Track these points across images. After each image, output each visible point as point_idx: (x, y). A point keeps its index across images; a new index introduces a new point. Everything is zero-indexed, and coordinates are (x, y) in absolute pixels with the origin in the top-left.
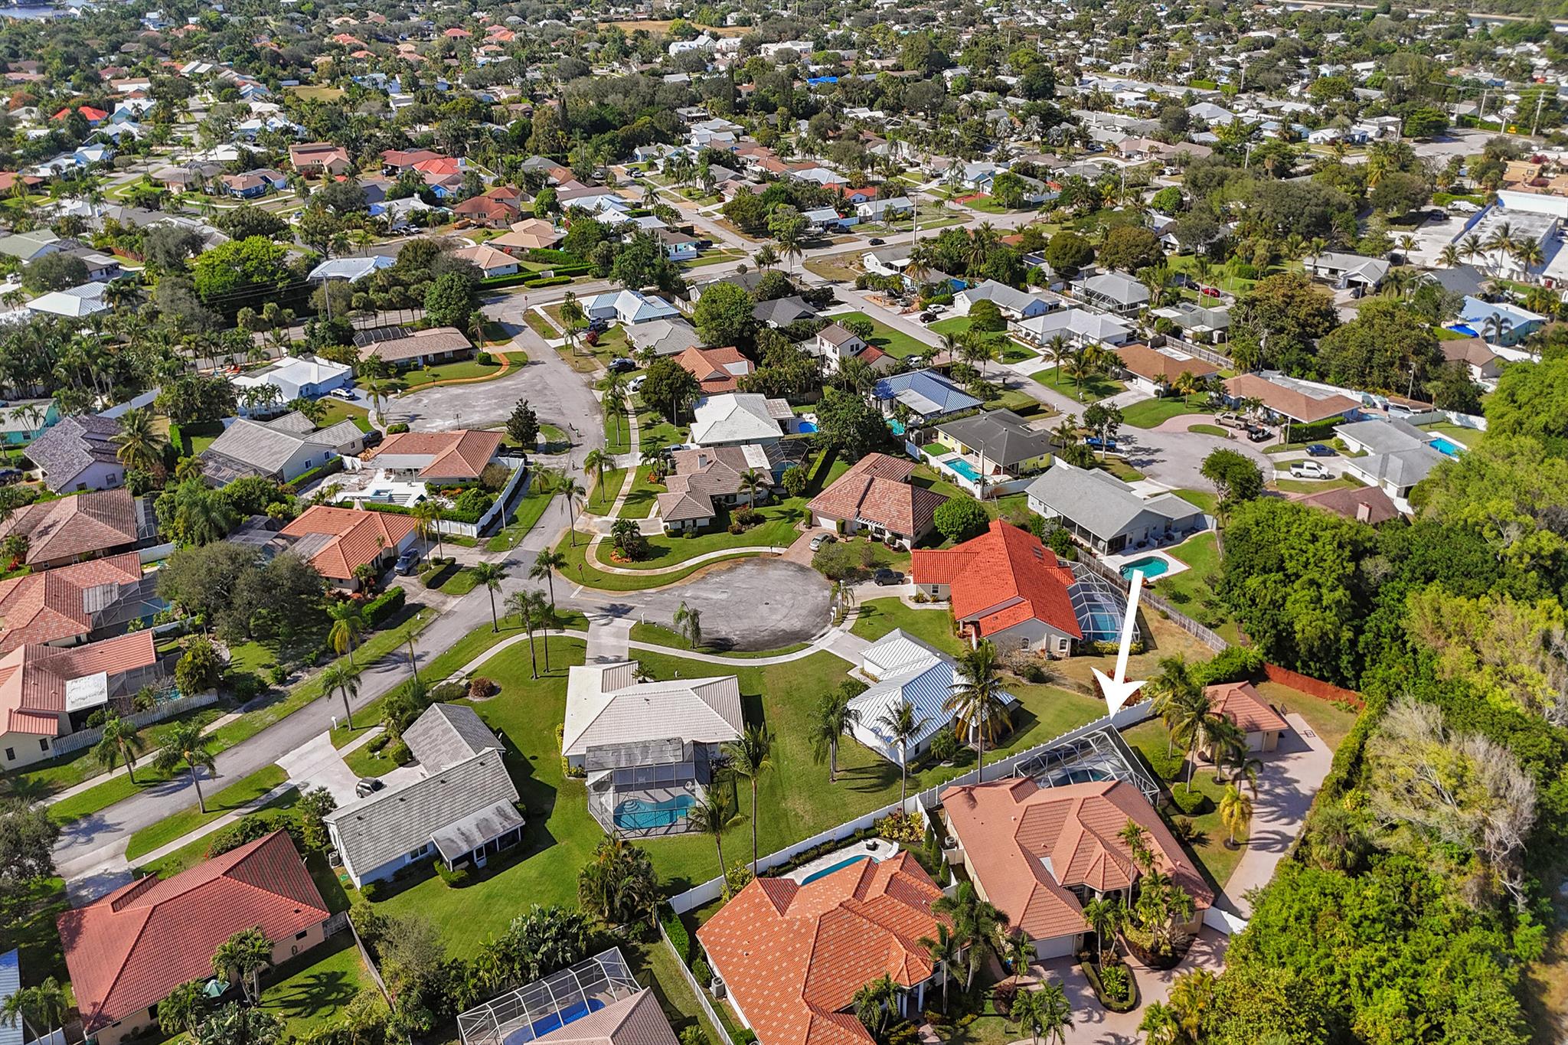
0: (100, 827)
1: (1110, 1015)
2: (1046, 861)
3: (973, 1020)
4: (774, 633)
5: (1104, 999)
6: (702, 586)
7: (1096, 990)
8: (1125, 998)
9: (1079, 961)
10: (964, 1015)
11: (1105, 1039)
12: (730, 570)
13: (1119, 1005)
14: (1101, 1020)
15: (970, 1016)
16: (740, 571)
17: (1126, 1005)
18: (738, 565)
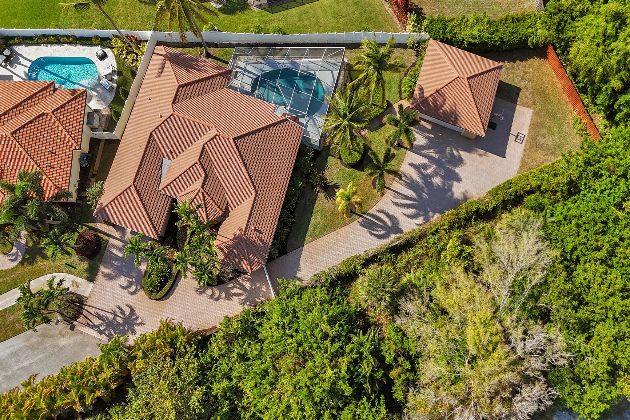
11: (125, 308)
14: (134, 293)
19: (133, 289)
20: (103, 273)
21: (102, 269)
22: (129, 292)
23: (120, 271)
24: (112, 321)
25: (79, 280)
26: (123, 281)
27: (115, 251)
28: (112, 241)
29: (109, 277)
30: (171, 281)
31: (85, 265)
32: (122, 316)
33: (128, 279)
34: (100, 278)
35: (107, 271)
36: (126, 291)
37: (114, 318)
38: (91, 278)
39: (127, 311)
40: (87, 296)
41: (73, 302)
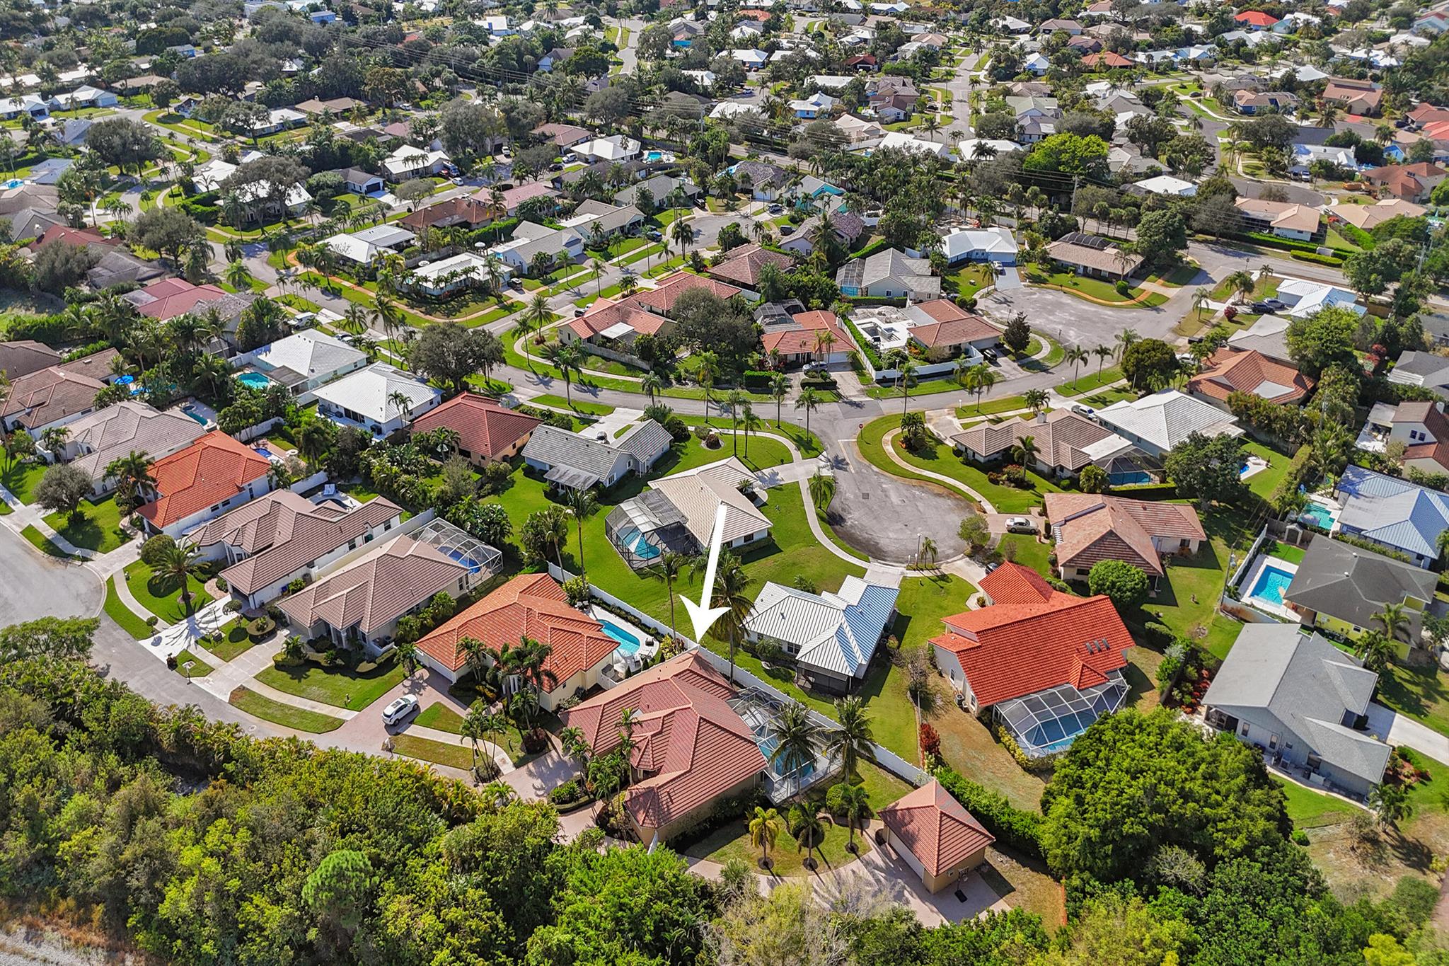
0: (546, 384)
4: (868, 541)
6: (901, 487)
12: (939, 495)
16: (940, 500)
18: (948, 496)
19: (541, 793)
21: (530, 765)
22: (536, 792)
23: (540, 775)
25: (508, 760)
26: (538, 783)
27: (549, 761)
28: (553, 753)
29: (530, 774)
30: (573, 804)
31: (521, 754)
33: (543, 784)
34: (524, 769)
35: (532, 769)
36: (535, 790)
38: (517, 766)
40: (504, 774)
41: (492, 769)
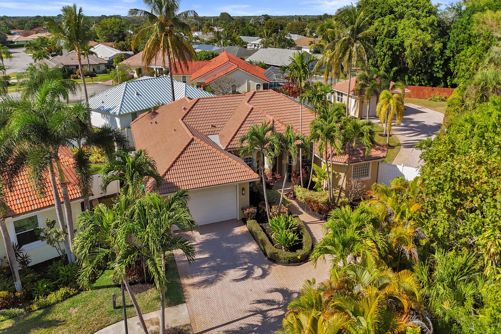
1: (276, 269)
2: (215, 138)
3: (67, 296)
5: (270, 249)
7: (261, 243)
8: (299, 246)
9: (244, 221)
10: (56, 289)
11: (270, 297)
13: (291, 255)
14: (264, 275)
15: (62, 291)
17: (299, 254)
19: (258, 272)
20: (193, 285)
21: (187, 282)
22: (255, 278)
24: (264, 322)
32: (276, 306)
33: (241, 267)
35: (197, 280)
36: (249, 280)
37: (265, 317)
39: (278, 297)
40: (188, 322)
